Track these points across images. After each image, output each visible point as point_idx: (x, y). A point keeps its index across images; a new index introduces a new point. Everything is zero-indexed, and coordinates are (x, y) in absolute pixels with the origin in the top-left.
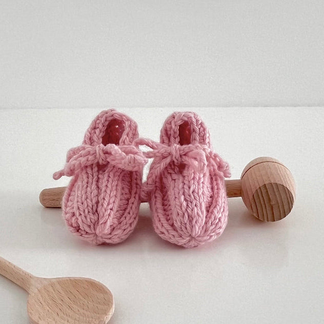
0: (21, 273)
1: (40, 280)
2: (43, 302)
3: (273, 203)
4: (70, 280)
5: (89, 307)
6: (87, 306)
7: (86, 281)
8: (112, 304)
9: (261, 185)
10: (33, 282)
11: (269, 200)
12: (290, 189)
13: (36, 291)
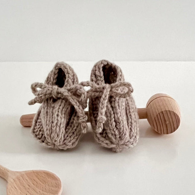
0: (2, 169)
1: (14, 173)
2: (17, 187)
3: (167, 122)
4: (33, 172)
5: (46, 189)
6: (45, 189)
7: (44, 172)
8: (61, 186)
9: (160, 111)
10: (9, 174)
11: (165, 121)
12: (178, 114)
13: (12, 180)
